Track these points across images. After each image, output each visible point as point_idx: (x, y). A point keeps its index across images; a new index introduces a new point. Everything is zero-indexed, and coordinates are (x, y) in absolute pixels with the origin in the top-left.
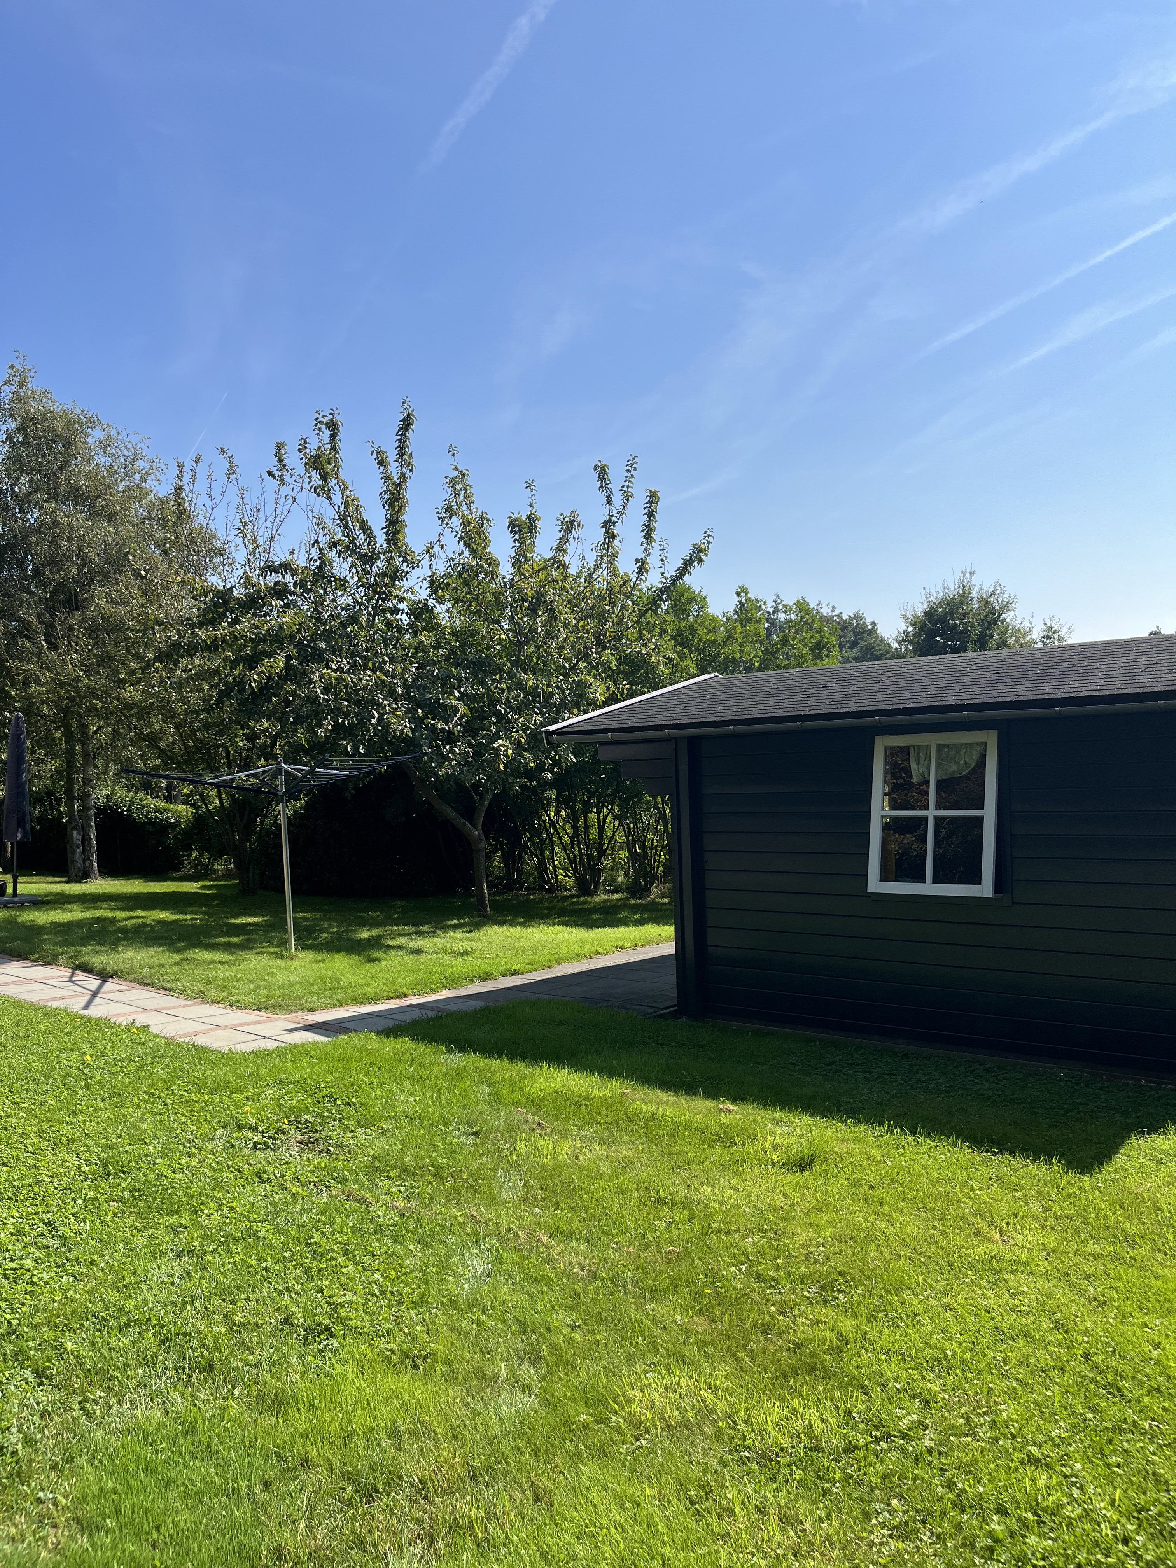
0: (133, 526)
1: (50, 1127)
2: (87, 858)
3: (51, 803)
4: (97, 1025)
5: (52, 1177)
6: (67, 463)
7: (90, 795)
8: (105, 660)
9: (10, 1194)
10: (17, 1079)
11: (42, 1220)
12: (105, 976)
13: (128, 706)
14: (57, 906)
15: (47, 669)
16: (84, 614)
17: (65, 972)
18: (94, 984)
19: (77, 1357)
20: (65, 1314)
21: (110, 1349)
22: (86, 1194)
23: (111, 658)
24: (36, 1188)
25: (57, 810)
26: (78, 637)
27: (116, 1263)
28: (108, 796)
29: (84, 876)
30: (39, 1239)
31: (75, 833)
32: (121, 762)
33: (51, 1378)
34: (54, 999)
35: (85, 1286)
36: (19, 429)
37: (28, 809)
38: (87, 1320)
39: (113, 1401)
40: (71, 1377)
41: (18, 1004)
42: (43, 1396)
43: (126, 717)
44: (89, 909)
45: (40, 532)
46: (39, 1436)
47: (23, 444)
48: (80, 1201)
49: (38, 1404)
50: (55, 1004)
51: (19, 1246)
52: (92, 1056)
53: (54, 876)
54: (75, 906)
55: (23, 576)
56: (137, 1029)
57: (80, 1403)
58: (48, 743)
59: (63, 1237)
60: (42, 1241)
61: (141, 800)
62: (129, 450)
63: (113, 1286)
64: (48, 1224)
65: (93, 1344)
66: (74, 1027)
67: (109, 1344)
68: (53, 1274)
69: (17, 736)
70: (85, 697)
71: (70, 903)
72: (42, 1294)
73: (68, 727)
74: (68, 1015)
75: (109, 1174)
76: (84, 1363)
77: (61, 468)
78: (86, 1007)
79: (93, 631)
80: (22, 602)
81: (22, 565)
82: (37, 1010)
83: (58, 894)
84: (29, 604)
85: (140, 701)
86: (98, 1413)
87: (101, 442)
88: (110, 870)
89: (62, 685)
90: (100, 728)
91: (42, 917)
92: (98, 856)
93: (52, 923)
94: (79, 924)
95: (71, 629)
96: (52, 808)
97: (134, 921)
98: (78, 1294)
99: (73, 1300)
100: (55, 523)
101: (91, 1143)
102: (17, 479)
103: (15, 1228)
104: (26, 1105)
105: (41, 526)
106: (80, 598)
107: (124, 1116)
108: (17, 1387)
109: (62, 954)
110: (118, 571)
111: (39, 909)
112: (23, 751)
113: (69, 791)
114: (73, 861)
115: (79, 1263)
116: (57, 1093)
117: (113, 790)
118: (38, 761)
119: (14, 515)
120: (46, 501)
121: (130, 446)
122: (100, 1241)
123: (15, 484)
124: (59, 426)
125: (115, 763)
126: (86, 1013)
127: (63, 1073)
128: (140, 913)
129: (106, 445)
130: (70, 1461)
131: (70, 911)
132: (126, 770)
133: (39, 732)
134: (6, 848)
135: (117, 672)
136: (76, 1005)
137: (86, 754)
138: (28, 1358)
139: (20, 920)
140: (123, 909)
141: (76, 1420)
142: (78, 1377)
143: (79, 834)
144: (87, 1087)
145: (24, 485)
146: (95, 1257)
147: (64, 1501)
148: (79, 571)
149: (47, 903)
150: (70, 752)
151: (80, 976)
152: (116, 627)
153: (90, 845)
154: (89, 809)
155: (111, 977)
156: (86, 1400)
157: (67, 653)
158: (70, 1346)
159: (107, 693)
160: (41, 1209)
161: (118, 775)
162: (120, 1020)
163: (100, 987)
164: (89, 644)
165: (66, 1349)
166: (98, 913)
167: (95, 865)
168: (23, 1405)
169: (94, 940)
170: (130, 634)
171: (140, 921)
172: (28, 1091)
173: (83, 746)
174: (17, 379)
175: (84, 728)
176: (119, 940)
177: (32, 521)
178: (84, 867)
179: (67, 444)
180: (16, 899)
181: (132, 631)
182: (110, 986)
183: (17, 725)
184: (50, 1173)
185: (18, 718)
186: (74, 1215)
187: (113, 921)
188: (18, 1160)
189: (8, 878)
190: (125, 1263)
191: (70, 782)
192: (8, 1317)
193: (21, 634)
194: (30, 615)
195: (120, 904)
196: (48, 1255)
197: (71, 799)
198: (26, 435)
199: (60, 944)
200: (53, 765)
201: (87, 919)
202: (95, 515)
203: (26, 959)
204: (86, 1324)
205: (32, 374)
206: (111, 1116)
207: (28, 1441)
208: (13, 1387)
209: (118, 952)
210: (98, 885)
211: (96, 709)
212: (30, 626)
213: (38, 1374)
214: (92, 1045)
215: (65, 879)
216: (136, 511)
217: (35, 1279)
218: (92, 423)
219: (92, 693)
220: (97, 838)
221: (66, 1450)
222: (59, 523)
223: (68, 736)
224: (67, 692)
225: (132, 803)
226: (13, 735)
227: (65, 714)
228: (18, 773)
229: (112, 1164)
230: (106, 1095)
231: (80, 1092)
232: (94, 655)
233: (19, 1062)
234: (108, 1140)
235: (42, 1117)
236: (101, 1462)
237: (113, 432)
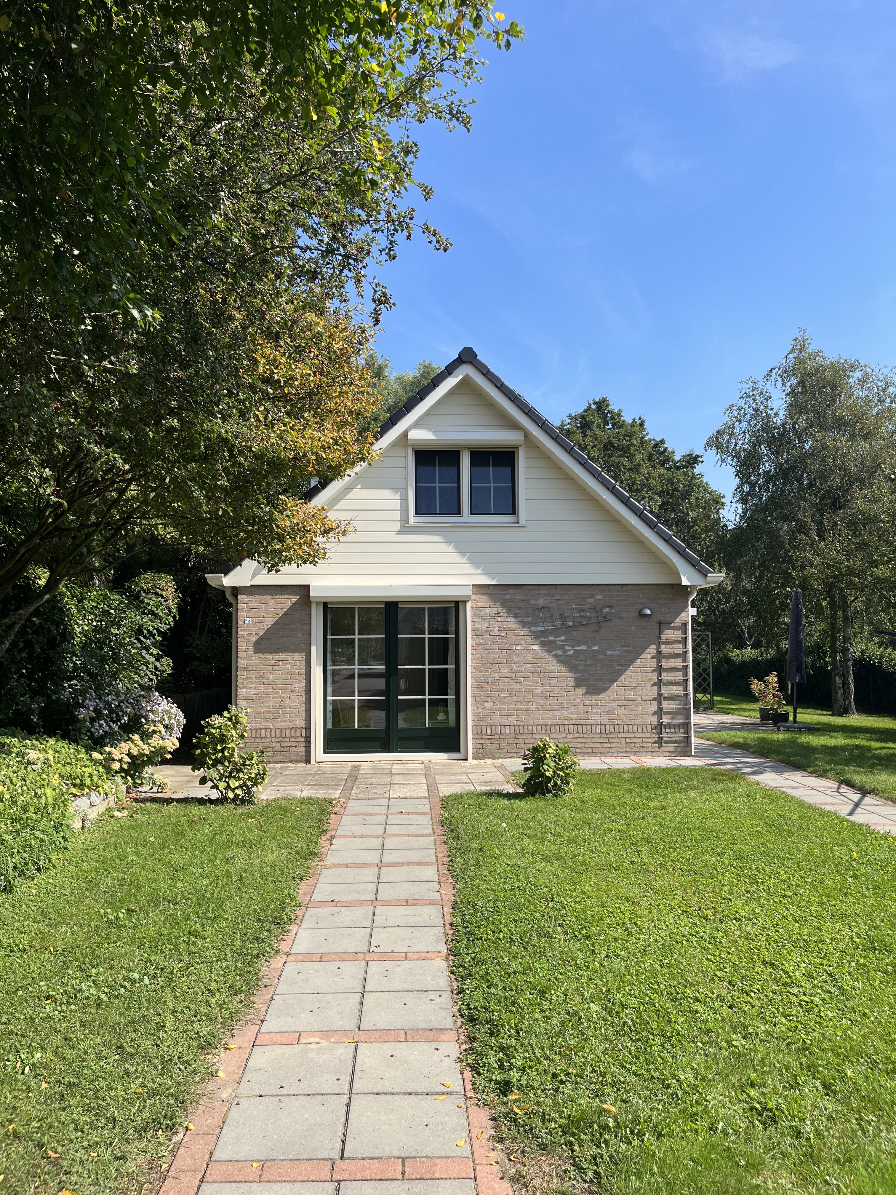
0: (884, 440)
1: (828, 901)
2: (846, 697)
3: (819, 655)
4: (860, 829)
5: (831, 939)
6: (834, 400)
7: (849, 650)
8: (862, 546)
9: (801, 945)
10: (803, 860)
11: (825, 971)
12: (864, 792)
13: (879, 581)
14: (825, 733)
15: (818, 555)
16: (845, 513)
17: (835, 785)
18: (856, 797)
19: (855, 1083)
20: (845, 1047)
21: (880, 1085)
22: (858, 960)
23: (866, 545)
24: (820, 945)
25: (824, 660)
26: (840, 530)
27: (883, 1021)
28: (862, 650)
29: (844, 711)
30: (823, 984)
31: (837, 678)
32: (873, 625)
33: (835, 1093)
34: (826, 804)
35: (860, 1030)
36: (798, 384)
37: (804, 658)
38: (862, 1057)
39: (882, 1127)
40: (850, 1097)
41: (801, 803)
42: (828, 1104)
43: (878, 589)
44: (850, 737)
45: (813, 455)
46: (826, 1134)
47: (801, 393)
48: (853, 964)
49: (826, 1109)
50: (828, 808)
51: (809, 986)
52: (857, 853)
53: (822, 710)
54: (838, 735)
55: (801, 489)
56: (893, 838)
57: (856, 1119)
58: (817, 610)
59: (841, 988)
60: (826, 987)
61: (889, 654)
62: (882, 381)
63: (881, 1037)
64: (830, 975)
65: (867, 1078)
66: (842, 828)
67: (879, 1081)
68: (835, 1014)
69: (796, 605)
70: (846, 575)
71: (835, 732)
72: (828, 1027)
73: (832, 598)
74: (837, 817)
75: (875, 949)
76: (860, 1090)
77: (829, 406)
78: (851, 813)
79: (853, 524)
80: (800, 507)
81: (800, 480)
82: (814, 810)
83: (825, 724)
84: (805, 509)
85: (889, 577)
86: (871, 1132)
87: (859, 380)
88: (865, 708)
89: (828, 567)
90: (856, 598)
91: (816, 740)
92: (855, 696)
93: (822, 746)
94: (843, 748)
95: (835, 524)
96: (820, 658)
97: (886, 751)
98: (855, 1033)
99: (851, 1039)
100: (825, 447)
101: (860, 921)
102: (798, 419)
103: (806, 971)
104: (810, 880)
105: (814, 451)
106: (842, 500)
107: (885, 905)
108: (810, 1091)
109: (830, 770)
110: (872, 476)
111: (812, 734)
112: (801, 617)
113: (833, 646)
114: (836, 700)
115: (855, 1012)
116: (832, 876)
117: (867, 646)
118: (810, 623)
119: (795, 445)
120: (818, 432)
121: (882, 378)
122: (871, 999)
123: (795, 423)
124: (829, 374)
125: (869, 624)
126: (851, 818)
127: (836, 862)
128: (890, 745)
129: (862, 381)
130: (850, 1160)
131: (835, 738)
132: (878, 631)
133: (811, 602)
134: (787, 686)
135: (871, 555)
136: (844, 811)
137: (845, 618)
138: (818, 1072)
139: (799, 741)
140: (877, 740)
141: (854, 1131)
142: (855, 1099)
143: (840, 678)
144: (855, 876)
145: (802, 422)
146: (867, 1011)
147: (845, 1190)
148: (842, 479)
149: (818, 730)
150: (834, 616)
151: (845, 789)
152: (871, 520)
153: (849, 688)
154: (848, 660)
155: (869, 793)
156: (862, 1119)
157: (832, 542)
158: (849, 1073)
159: (863, 572)
160: (824, 962)
161: (871, 635)
162: (878, 828)
163: (861, 800)
164: (849, 534)
165: (846, 1074)
166: (858, 742)
167: (853, 704)
168: (815, 1107)
169: (855, 762)
170: (881, 524)
171: (892, 751)
172: (811, 870)
173: (843, 612)
174: (799, 347)
175: (844, 598)
176: (874, 765)
177: (807, 447)
178: (845, 704)
179: (834, 387)
180: (796, 725)
181: (883, 522)
182: (868, 800)
183: (797, 598)
184: (830, 937)
185: (797, 593)
186: (849, 973)
187: (869, 749)
188: (806, 920)
189: (790, 709)
190: (890, 1022)
191: (834, 639)
192: (803, 1036)
193: (799, 531)
194: (806, 517)
195: (874, 736)
196: (831, 998)
197: (834, 653)
198: (804, 387)
199: (829, 762)
200: (821, 626)
201: (848, 745)
202: (853, 437)
203: (805, 770)
204: (862, 1060)
205: (809, 341)
206: (875, 904)
207: (818, 1134)
208: (807, 1090)
209: (874, 774)
210: (855, 719)
211: (854, 584)
212: (806, 525)
213: (826, 1086)
214: (857, 844)
215: (830, 713)
216: (887, 427)
217: (822, 1014)
218: (853, 367)
219: (851, 572)
220: (854, 682)
221: (847, 1152)
222: (827, 446)
223: (832, 604)
224: (833, 572)
225: (882, 656)
226: (793, 605)
227: (830, 588)
228: (797, 633)
229: (877, 941)
230: (870, 886)
231: (850, 879)
232: (853, 543)
233: (804, 847)
234: (873, 922)
235: (822, 892)
236: (874, 1171)
237: (869, 371)
